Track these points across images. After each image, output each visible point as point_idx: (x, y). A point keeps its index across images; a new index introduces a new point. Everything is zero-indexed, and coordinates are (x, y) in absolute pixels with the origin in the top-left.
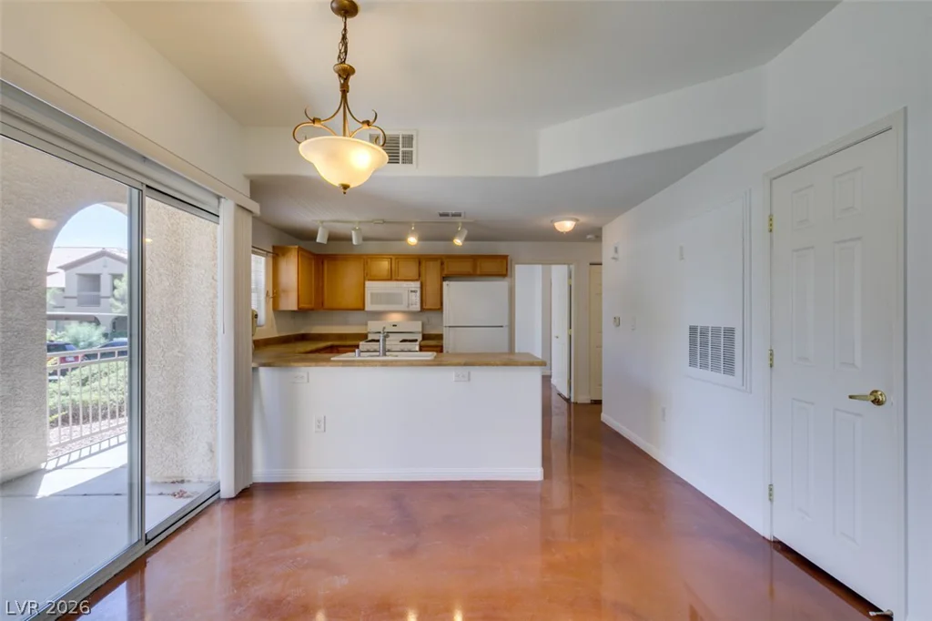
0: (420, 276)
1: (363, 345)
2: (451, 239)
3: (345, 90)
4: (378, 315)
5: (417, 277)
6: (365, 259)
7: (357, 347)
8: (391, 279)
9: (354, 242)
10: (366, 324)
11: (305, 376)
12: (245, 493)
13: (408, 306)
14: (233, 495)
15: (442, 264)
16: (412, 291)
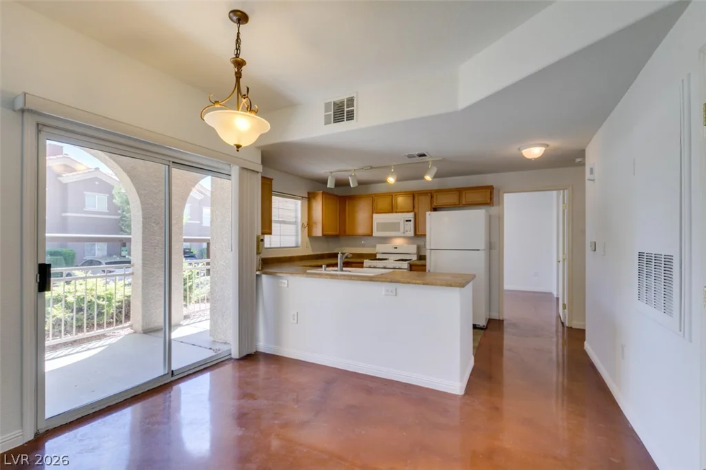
0: (414, 207)
1: (367, 262)
2: (422, 178)
3: (238, 78)
4: (385, 240)
5: (412, 209)
6: (374, 197)
8: (392, 212)
9: (352, 186)
10: (375, 246)
11: (286, 282)
12: (250, 358)
13: (404, 233)
14: (238, 357)
15: (432, 197)
16: (407, 221)
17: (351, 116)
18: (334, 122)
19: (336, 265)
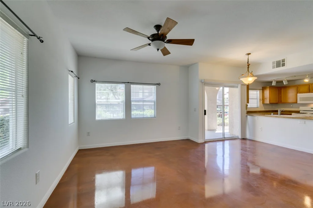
3: (248, 68)
4: (305, 105)
6: (298, 87)
7: (291, 114)
8: (309, 92)
9: (285, 84)
10: (299, 108)
11: (257, 118)
12: (244, 139)
14: (241, 138)
17: (283, 65)
18: (276, 68)
19: (278, 114)
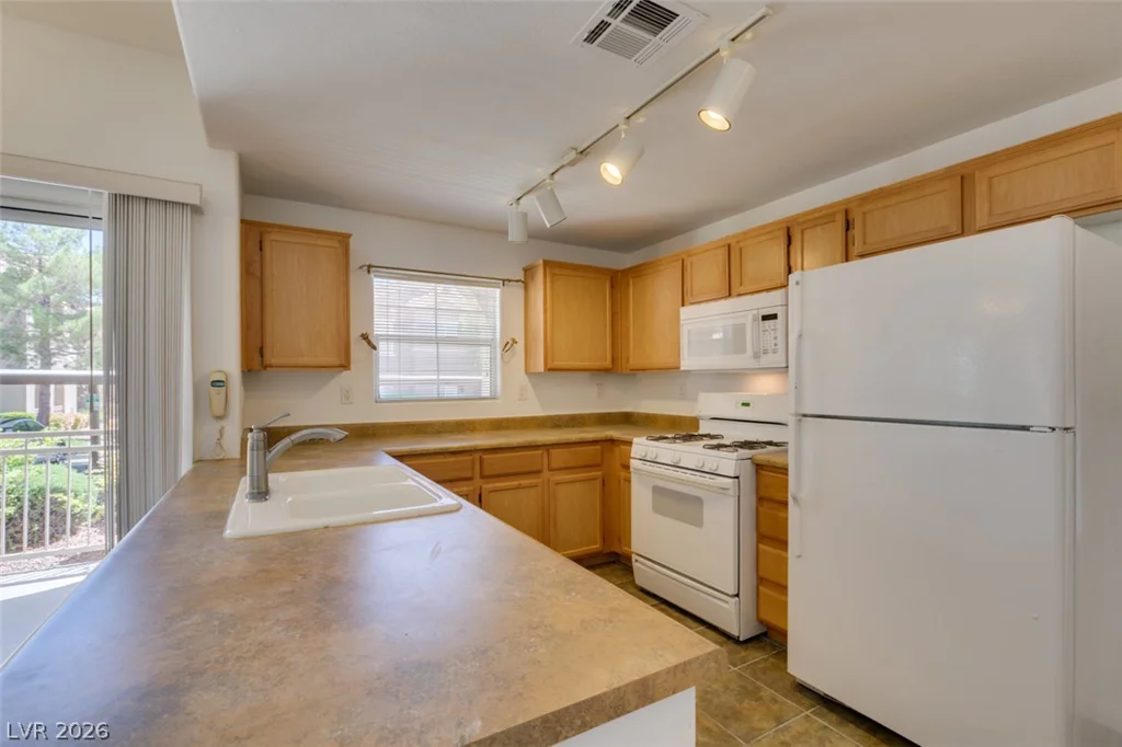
0: (789, 272)
5: (782, 280)
6: (685, 262)
8: (727, 295)
10: (695, 399)
15: (848, 226)
16: (765, 318)
